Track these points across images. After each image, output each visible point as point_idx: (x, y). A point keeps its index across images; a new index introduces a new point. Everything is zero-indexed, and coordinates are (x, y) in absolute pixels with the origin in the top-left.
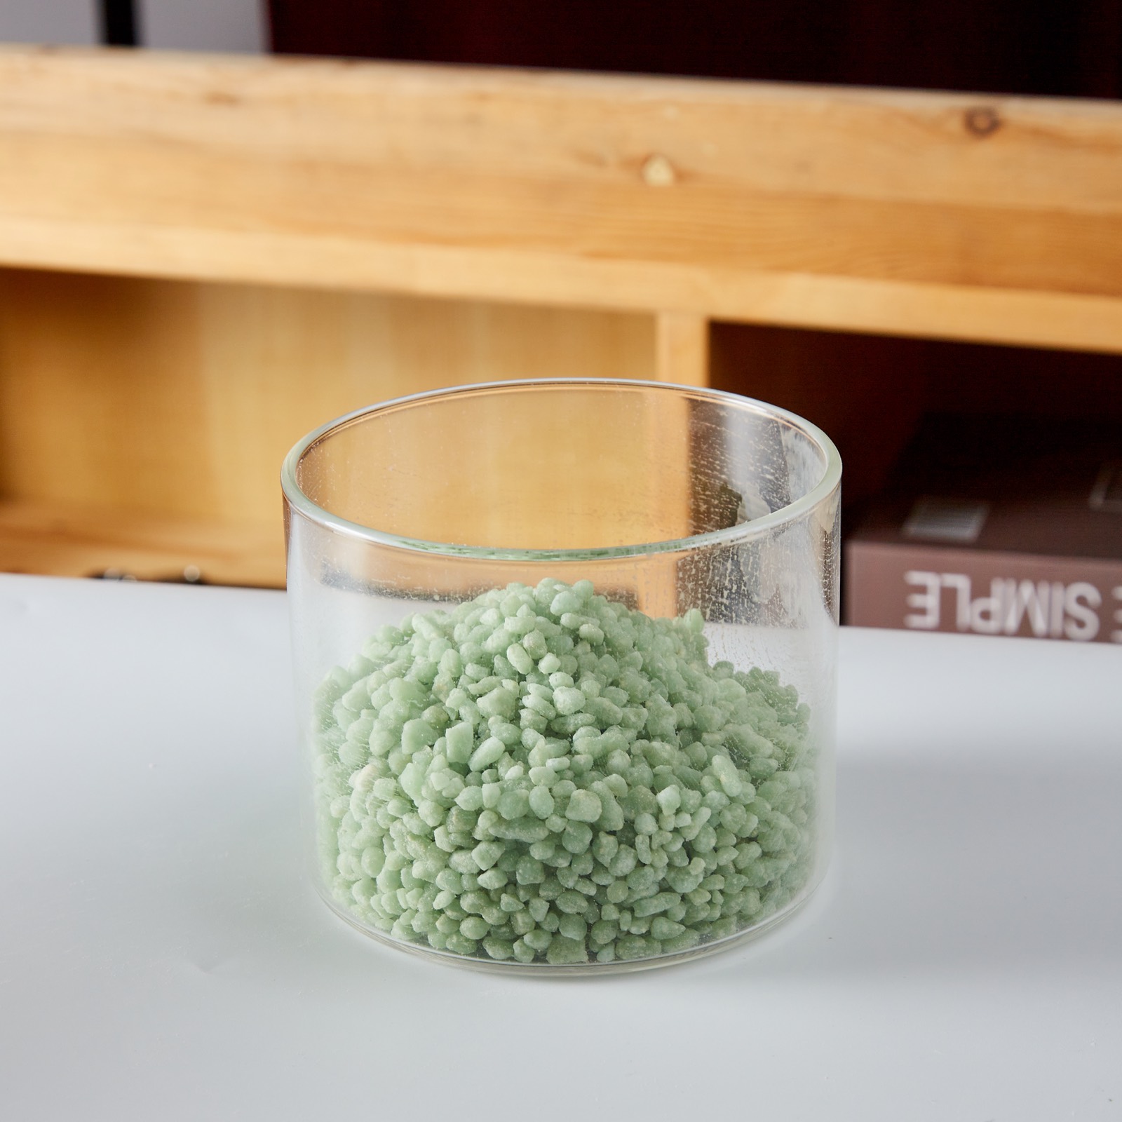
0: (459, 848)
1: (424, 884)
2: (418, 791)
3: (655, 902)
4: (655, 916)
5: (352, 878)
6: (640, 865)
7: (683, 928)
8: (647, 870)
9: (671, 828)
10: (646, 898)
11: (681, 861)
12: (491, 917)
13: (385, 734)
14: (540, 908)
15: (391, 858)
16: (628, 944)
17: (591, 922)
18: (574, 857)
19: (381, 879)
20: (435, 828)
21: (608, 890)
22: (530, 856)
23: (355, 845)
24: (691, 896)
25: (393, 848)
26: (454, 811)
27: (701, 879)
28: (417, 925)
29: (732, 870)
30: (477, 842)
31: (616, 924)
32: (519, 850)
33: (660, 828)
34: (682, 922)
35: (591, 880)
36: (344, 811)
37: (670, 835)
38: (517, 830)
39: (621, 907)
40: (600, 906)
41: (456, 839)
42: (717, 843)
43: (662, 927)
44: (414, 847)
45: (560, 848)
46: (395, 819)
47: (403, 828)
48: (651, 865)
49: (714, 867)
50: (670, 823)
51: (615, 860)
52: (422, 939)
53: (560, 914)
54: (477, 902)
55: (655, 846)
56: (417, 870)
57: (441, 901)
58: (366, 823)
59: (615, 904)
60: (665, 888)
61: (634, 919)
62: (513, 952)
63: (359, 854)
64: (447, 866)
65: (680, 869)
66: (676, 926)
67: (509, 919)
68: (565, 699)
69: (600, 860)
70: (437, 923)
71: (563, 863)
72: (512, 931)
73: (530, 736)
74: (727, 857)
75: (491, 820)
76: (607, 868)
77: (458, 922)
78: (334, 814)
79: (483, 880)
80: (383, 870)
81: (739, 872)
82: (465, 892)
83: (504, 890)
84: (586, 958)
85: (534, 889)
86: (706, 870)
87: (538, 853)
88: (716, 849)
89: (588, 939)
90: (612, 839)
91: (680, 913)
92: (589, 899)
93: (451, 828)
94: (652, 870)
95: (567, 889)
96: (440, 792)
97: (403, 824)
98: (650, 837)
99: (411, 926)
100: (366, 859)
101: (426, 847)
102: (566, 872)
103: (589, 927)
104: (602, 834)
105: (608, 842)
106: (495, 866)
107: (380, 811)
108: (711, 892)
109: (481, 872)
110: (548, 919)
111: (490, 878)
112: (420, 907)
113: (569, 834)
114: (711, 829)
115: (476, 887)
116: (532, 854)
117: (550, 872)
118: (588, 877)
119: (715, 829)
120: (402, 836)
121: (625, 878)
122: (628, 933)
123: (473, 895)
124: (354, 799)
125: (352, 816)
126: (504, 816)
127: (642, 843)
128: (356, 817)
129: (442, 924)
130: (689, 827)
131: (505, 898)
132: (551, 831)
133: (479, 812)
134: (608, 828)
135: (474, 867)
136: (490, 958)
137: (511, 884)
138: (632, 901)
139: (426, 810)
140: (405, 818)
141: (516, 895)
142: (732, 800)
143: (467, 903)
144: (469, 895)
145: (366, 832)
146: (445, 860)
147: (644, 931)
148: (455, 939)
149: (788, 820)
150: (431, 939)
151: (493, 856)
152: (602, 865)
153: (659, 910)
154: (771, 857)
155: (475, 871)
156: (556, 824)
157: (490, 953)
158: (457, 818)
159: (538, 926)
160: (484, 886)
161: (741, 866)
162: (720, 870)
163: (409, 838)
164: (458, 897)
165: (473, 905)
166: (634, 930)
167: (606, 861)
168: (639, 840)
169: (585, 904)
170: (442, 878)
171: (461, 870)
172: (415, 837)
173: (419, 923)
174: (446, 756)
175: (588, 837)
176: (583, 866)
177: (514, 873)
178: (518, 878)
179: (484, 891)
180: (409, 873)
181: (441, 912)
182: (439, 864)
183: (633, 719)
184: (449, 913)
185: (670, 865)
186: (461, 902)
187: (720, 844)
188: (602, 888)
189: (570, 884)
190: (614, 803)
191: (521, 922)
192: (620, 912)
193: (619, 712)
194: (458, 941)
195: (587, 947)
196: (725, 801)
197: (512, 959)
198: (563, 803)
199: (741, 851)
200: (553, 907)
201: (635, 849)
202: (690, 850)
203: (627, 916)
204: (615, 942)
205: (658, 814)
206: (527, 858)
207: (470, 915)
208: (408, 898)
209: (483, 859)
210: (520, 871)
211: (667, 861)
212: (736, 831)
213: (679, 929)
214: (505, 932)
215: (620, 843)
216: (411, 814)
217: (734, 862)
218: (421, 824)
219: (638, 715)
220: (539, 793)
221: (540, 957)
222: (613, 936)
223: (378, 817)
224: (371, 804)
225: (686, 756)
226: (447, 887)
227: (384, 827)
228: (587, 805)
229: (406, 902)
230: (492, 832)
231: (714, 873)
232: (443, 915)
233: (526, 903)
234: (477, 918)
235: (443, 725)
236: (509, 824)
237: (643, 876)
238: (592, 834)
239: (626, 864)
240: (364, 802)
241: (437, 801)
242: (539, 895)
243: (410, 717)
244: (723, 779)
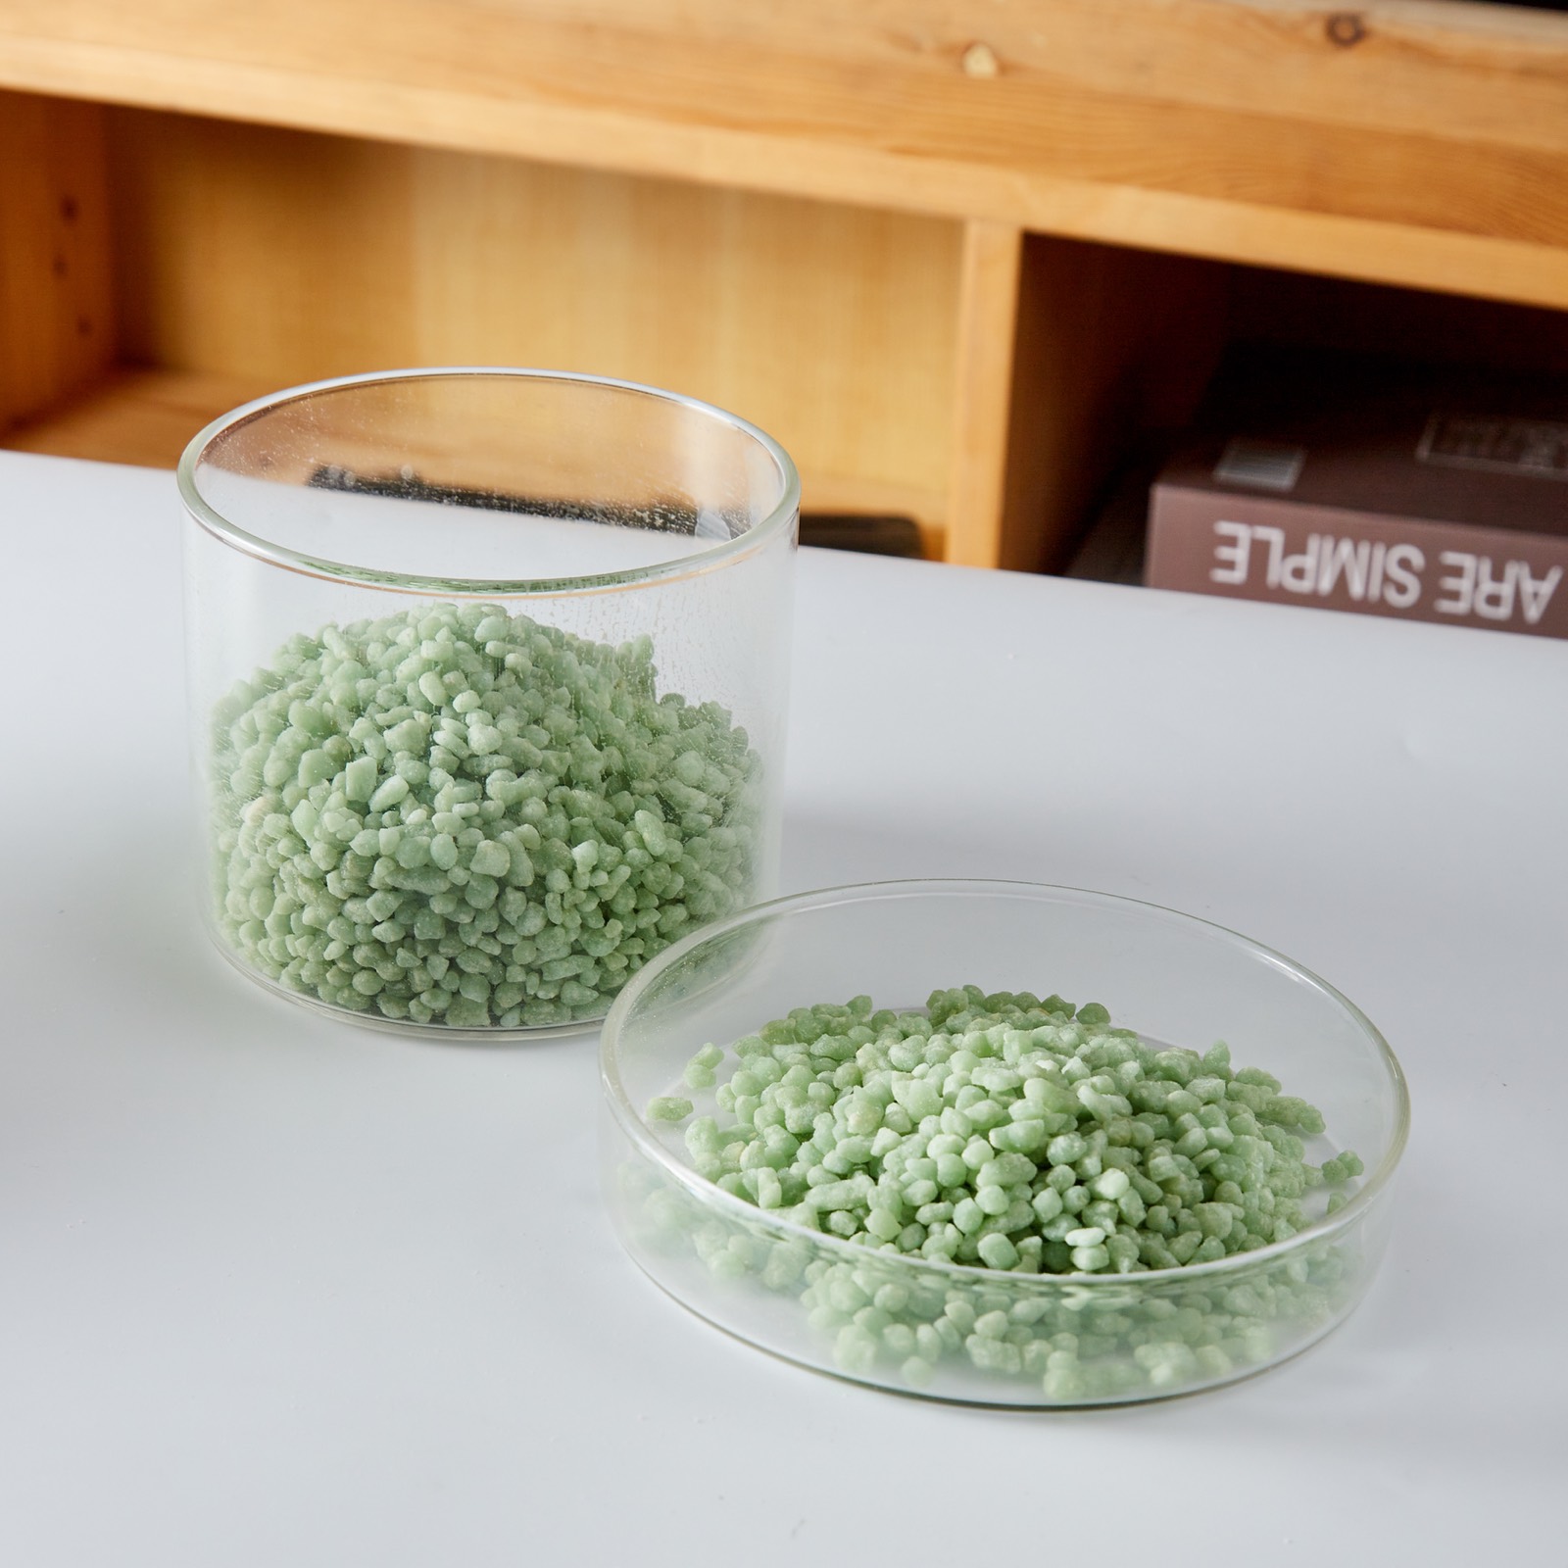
0: (354, 896)
1: (315, 932)
2: (311, 831)
3: (566, 965)
4: (565, 980)
5: (240, 918)
6: (550, 925)
7: (596, 994)
8: (558, 931)
9: (586, 886)
10: (555, 960)
11: (596, 922)
12: (387, 972)
13: (281, 764)
14: (439, 966)
15: (281, 901)
16: (534, 1009)
17: (495, 983)
18: (478, 912)
19: (269, 922)
20: (328, 872)
21: (514, 950)
22: (430, 909)
23: (243, 883)
24: (606, 960)
25: (283, 890)
26: (348, 855)
27: (617, 943)
28: (306, 974)
29: (653, 932)
30: (373, 891)
31: (522, 987)
32: (419, 901)
33: (573, 886)
34: (596, 988)
35: (495, 938)
36: (233, 846)
37: (584, 895)
38: (416, 880)
39: (529, 969)
40: (505, 966)
41: (350, 885)
42: (636, 905)
43: (573, 993)
44: (305, 892)
45: (462, 902)
46: (285, 859)
47: (294, 870)
48: (563, 925)
49: (632, 931)
50: (584, 880)
51: (522, 918)
52: (311, 991)
53: (461, 973)
54: (371, 955)
55: (566, 906)
56: (308, 916)
57: (333, 951)
58: (255, 860)
59: (521, 965)
60: (578, 950)
61: (542, 982)
62: (409, 1012)
63: (248, 893)
64: (340, 914)
65: (594, 931)
66: (588, 992)
67: (406, 976)
68: (480, 736)
69: (506, 917)
70: (328, 975)
71: (464, 919)
72: (409, 988)
73: (439, 777)
74: (647, 920)
75: (387, 868)
76: (513, 927)
77: (350, 975)
78: (223, 848)
79: (377, 931)
80: (272, 914)
81: (661, 935)
82: (359, 943)
83: (401, 944)
84: (487, 1022)
85: (434, 945)
86: (623, 933)
87: (438, 906)
88: (636, 911)
89: (491, 1003)
90: (520, 895)
91: (594, 978)
92: (493, 958)
93: (345, 874)
94: (563, 931)
95: (469, 947)
96: (335, 834)
97: (293, 865)
98: (562, 895)
99: (300, 975)
100: (254, 900)
101: (317, 892)
102: (468, 928)
103: (493, 989)
104: (509, 890)
105: (515, 899)
106: (392, 917)
107: (270, 849)
108: (629, 957)
109: (376, 923)
110: (448, 978)
111: (385, 930)
112: (309, 956)
113: (472, 888)
114: (631, 890)
115: (371, 939)
116: (432, 906)
117: (451, 927)
118: (493, 935)
119: (636, 890)
120: (293, 879)
121: (533, 938)
122: (536, 997)
123: (367, 947)
124: (243, 834)
125: (240, 853)
126: (402, 864)
127: (553, 902)
128: (245, 854)
129: (332, 976)
130: (606, 886)
131: (401, 953)
132: (453, 884)
133: (377, 857)
134: (516, 882)
135: (368, 917)
136: (385, 1016)
137: (408, 939)
138: (540, 962)
139: (318, 851)
140: (296, 859)
141: (414, 951)
142: (656, 859)
143: (360, 955)
144: (363, 947)
145: (255, 871)
146: (338, 908)
147: (552, 996)
148: (346, 994)
149: (719, 880)
150: (321, 991)
151: (389, 906)
152: (508, 923)
153: (569, 974)
154: (698, 920)
155: (369, 922)
156: (459, 876)
157: (384, 1011)
158: (351, 863)
159: (436, 985)
160: (379, 938)
161: (664, 929)
162: (639, 934)
163: (300, 882)
164: (352, 948)
165: (366, 958)
166: (541, 994)
167: (512, 918)
168: (549, 898)
169: (488, 964)
170: (334, 927)
171: (355, 919)
172: (306, 880)
173: (308, 973)
174: (345, 793)
175: (494, 892)
176: (487, 924)
177: (412, 926)
178: (416, 932)
179: (378, 944)
180: (299, 919)
181: (333, 962)
182: (331, 912)
183: (554, 763)
184: (341, 965)
185: (584, 926)
186: (354, 954)
187: (640, 906)
188: (507, 948)
189: (473, 942)
190: (524, 856)
191: (418, 979)
192: (527, 973)
193: (539, 756)
194: (350, 996)
195: (490, 1010)
196: (647, 859)
197: (407, 1018)
198: (467, 854)
199: (664, 913)
200: (453, 964)
201: (545, 907)
202: (607, 911)
203: (534, 979)
204: (522, 1005)
205: (571, 871)
206: (426, 911)
207: (363, 968)
208: (297, 945)
209: (378, 909)
210: (418, 925)
211: (580, 922)
212: (659, 890)
213: (591, 996)
214: (400, 989)
215: (528, 900)
216: (303, 855)
217: (656, 925)
218: (312, 867)
219: (561, 760)
220: (441, 842)
221: (438, 1018)
222: (519, 999)
223: (268, 855)
224: (261, 841)
225: (610, 806)
226: (339, 937)
227: (274, 867)
228: (492, 857)
229: (296, 950)
230: (389, 881)
231: (633, 936)
232: (334, 967)
233: (425, 959)
234: (370, 972)
235: (344, 758)
236: (408, 873)
237: (553, 937)
238: (498, 889)
239: (534, 924)
240: (254, 838)
241: (330, 844)
242: (438, 952)
243: (309, 747)
244: (646, 836)
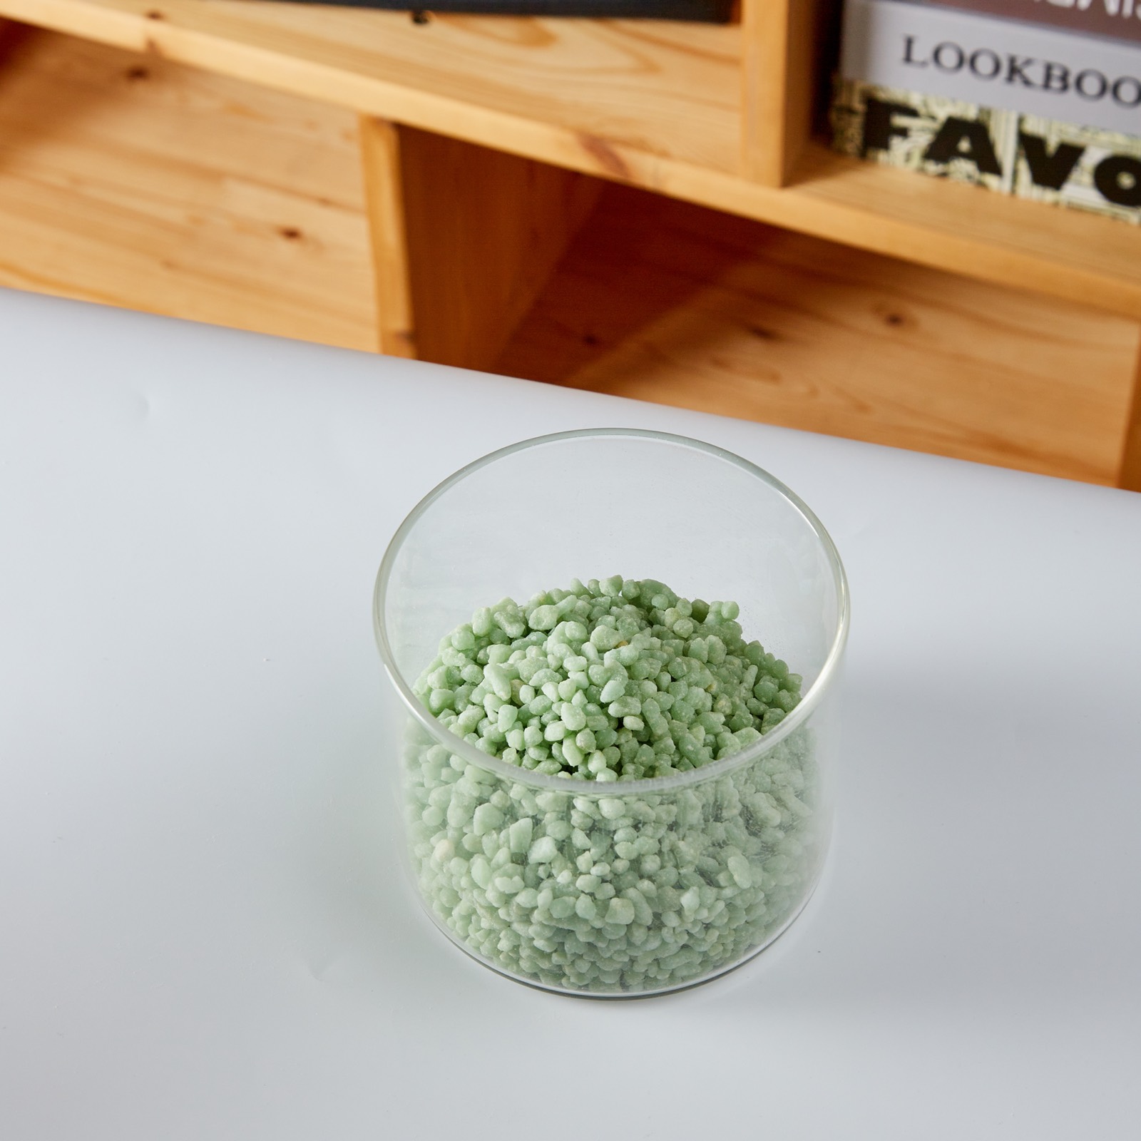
3: (677, 959)
6: (665, 943)
7: (700, 968)
8: (671, 944)
9: (691, 919)
10: (670, 957)
11: (700, 934)
12: (544, 964)
13: (460, 811)
14: (584, 966)
17: (625, 974)
18: (612, 941)
19: (455, 914)
20: (498, 907)
21: (639, 958)
24: (707, 951)
27: (715, 941)
30: (533, 923)
31: (645, 973)
32: (566, 933)
33: (682, 922)
37: (691, 924)
38: (565, 924)
41: (516, 917)
42: (729, 918)
45: (600, 936)
46: (465, 889)
49: (727, 931)
51: (645, 942)
53: (600, 970)
54: (532, 953)
55: (677, 932)
56: (485, 924)
57: (503, 946)
60: (686, 946)
61: (660, 970)
64: (509, 929)
65: (699, 938)
67: (559, 967)
69: (633, 942)
70: (501, 956)
71: (601, 945)
73: (579, 839)
75: (543, 915)
76: (638, 947)
77: (517, 959)
79: (536, 944)
84: (620, 990)
86: (720, 935)
87: (582, 937)
88: (729, 922)
89: (622, 982)
90: (643, 930)
91: (698, 961)
92: (623, 962)
93: (511, 911)
95: (605, 958)
97: (472, 895)
98: (674, 927)
101: (491, 914)
102: (605, 949)
103: (623, 972)
104: (634, 928)
105: (639, 933)
106: (546, 939)
108: (724, 944)
109: (535, 939)
110: (590, 972)
111: (543, 945)
112: (487, 943)
113: (607, 930)
114: (725, 912)
115: (531, 946)
116: (578, 937)
117: (592, 948)
118: (623, 952)
119: (729, 911)
121: (652, 951)
122: (655, 978)
123: (529, 949)
125: (432, 868)
126: (554, 916)
127: (667, 932)
129: (503, 956)
130: (707, 918)
131: (555, 958)
132: (593, 927)
133: (534, 908)
134: (640, 924)
137: (560, 950)
139: (491, 896)
142: (744, 890)
144: (526, 950)
145: (443, 882)
151: (545, 935)
153: (680, 965)
155: (530, 937)
156: (597, 923)
158: (516, 908)
159: (581, 974)
160: (538, 947)
163: (477, 905)
164: (518, 947)
165: (530, 955)
166: (659, 977)
167: (637, 942)
168: (665, 930)
169: (619, 965)
170: (504, 933)
171: (519, 933)
172: (483, 906)
174: (509, 848)
175: (624, 930)
176: (618, 946)
177: (563, 945)
178: (566, 948)
179: (537, 950)
180: (478, 921)
181: (504, 951)
182: (502, 926)
183: (664, 816)
184: (510, 954)
185: (690, 938)
186: (519, 950)
187: (733, 918)
188: (634, 957)
189: (608, 955)
190: (645, 905)
191: (568, 970)
192: (649, 966)
193: (652, 814)
194: (517, 969)
196: (737, 893)
197: (561, 986)
198: (603, 907)
200: (593, 965)
201: (661, 935)
202: (708, 927)
203: (654, 969)
204: (644, 981)
205: (680, 912)
206: (573, 939)
207: (527, 960)
209: (535, 933)
210: (568, 944)
211: (688, 936)
213: (697, 970)
215: (649, 932)
216: (479, 893)
218: (487, 902)
219: (669, 813)
224: (447, 871)
225: (707, 838)
226: (508, 939)
228: (622, 911)
229: (475, 936)
230: (544, 921)
231: (727, 934)
232: (505, 954)
233: (573, 962)
234: (533, 962)
235: (507, 810)
236: (558, 921)
237: (669, 947)
238: (626, 928)
239: (653, 944)
240: (442, 865)
241: (499, 893)
242: (583, 959)
243: (481, 801)
244: (736, 878)
